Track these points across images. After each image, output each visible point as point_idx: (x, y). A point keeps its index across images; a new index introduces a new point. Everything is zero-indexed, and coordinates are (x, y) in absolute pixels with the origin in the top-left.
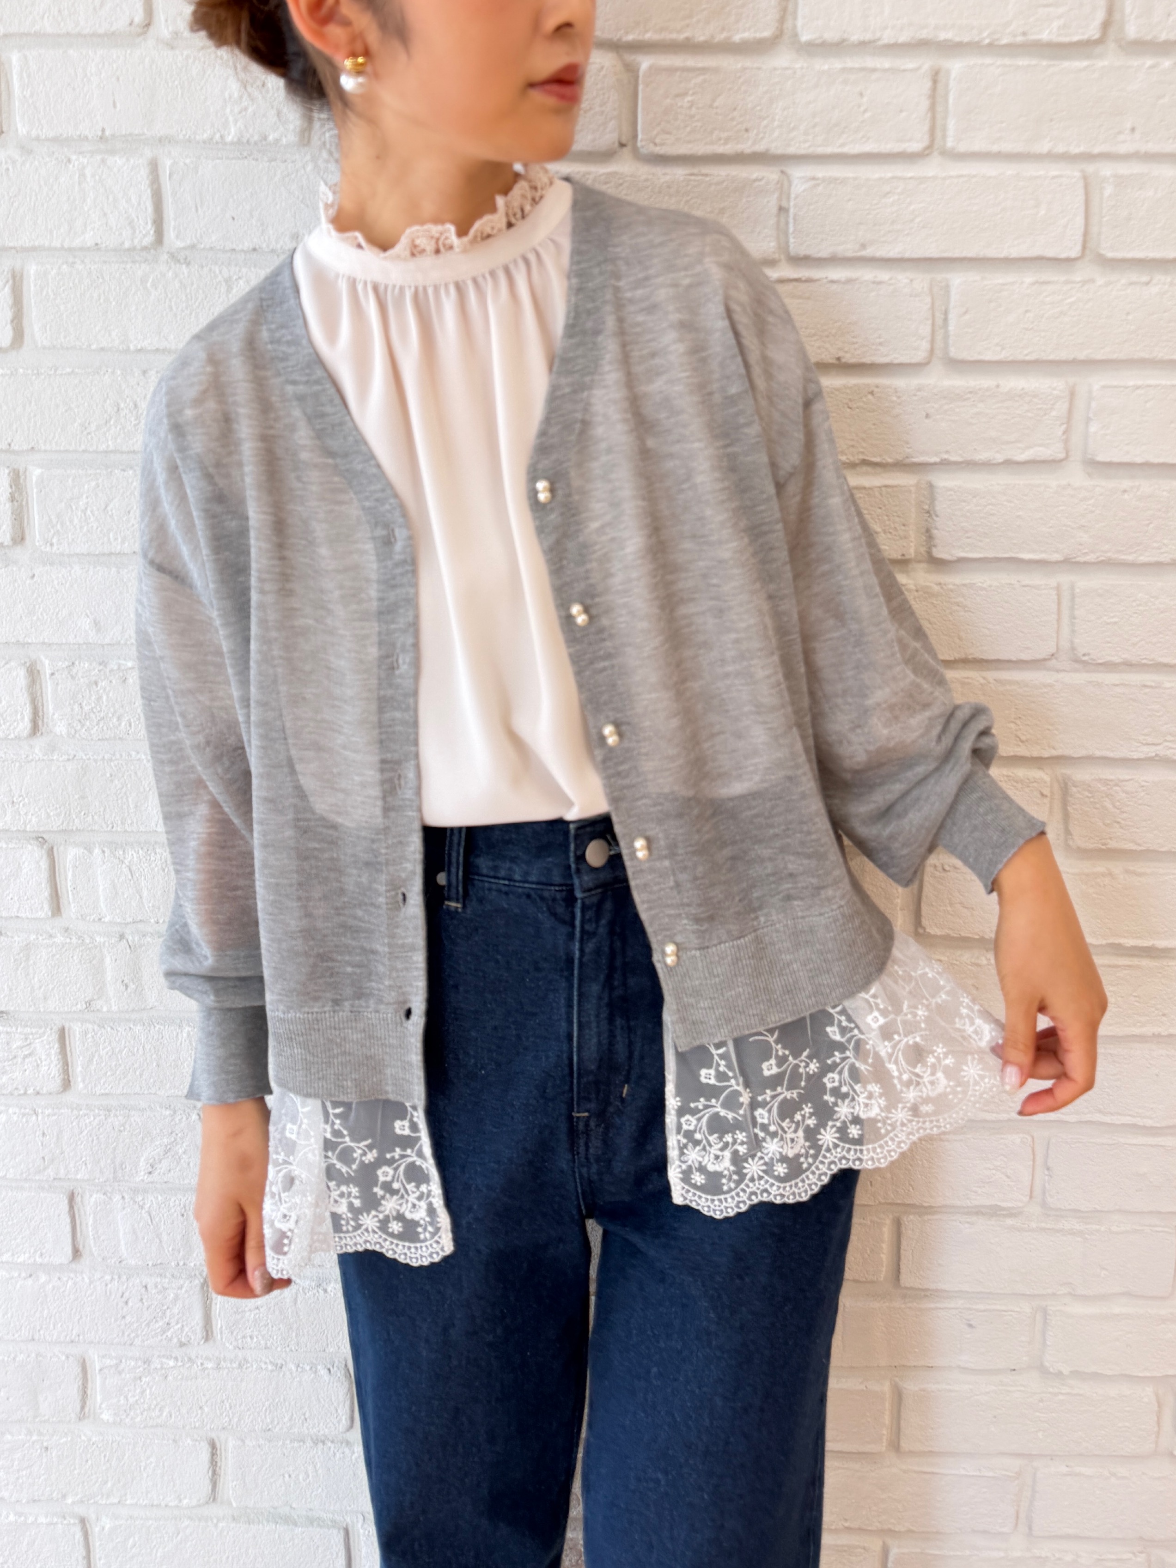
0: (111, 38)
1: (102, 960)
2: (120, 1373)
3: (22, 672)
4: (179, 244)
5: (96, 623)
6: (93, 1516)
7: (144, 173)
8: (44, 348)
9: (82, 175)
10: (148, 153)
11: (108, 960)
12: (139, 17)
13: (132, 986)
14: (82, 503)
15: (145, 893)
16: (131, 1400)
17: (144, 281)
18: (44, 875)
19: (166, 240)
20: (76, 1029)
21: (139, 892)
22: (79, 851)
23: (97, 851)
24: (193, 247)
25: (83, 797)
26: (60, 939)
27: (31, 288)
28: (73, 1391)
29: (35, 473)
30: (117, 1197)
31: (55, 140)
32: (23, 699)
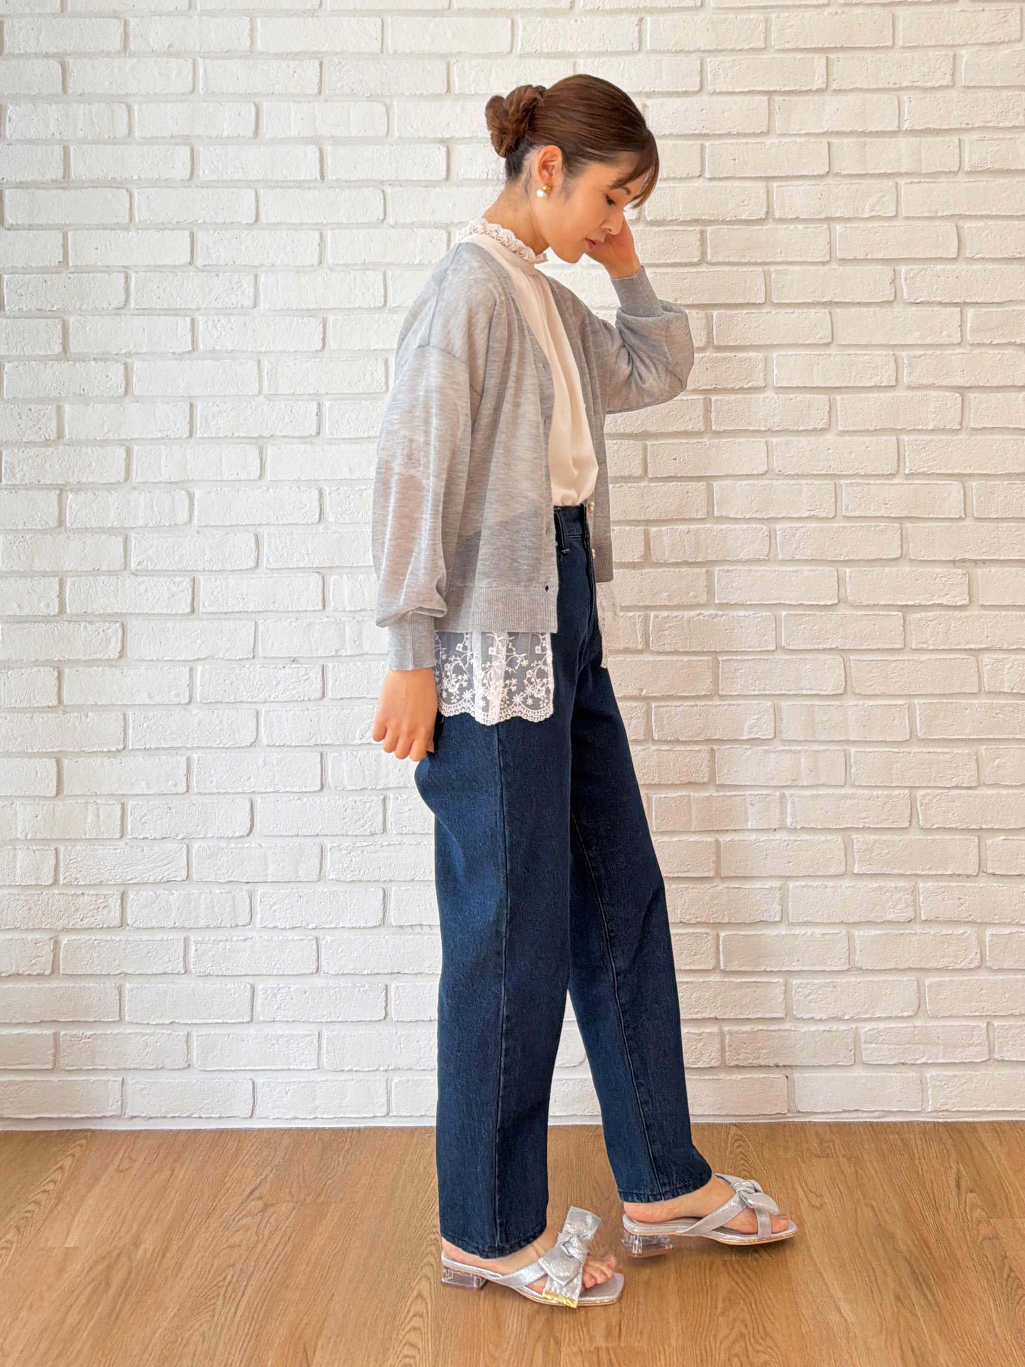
0: (369, 225)
1: (344, 629)
2: (340, 851)
3: (317, 492)
4: (394, 305)
5: (350, 469)
6: (321, 937)
7: (381, 277)
8: (335, 350)
9: (355, 279)
10: (382, 269)
11: (347, 629)
12: (381, 217)
13: (357, 642)
14: (347, 416)
15: (366, 595)
16: (345, 866)
17: (379, 320)
18: (320, 588)
19: (388, 304)
20: (330, 665)
21: (363, 594)
22: (337, 577)
23: (345, 576)
24: (400, 306)
25: (340, 550)
26: (325, 620)
27: (330, 325)
28: (316, 862)
29: (327, 404)
30: (344, 753)
31: (344, 265)
32: (317, 504)
